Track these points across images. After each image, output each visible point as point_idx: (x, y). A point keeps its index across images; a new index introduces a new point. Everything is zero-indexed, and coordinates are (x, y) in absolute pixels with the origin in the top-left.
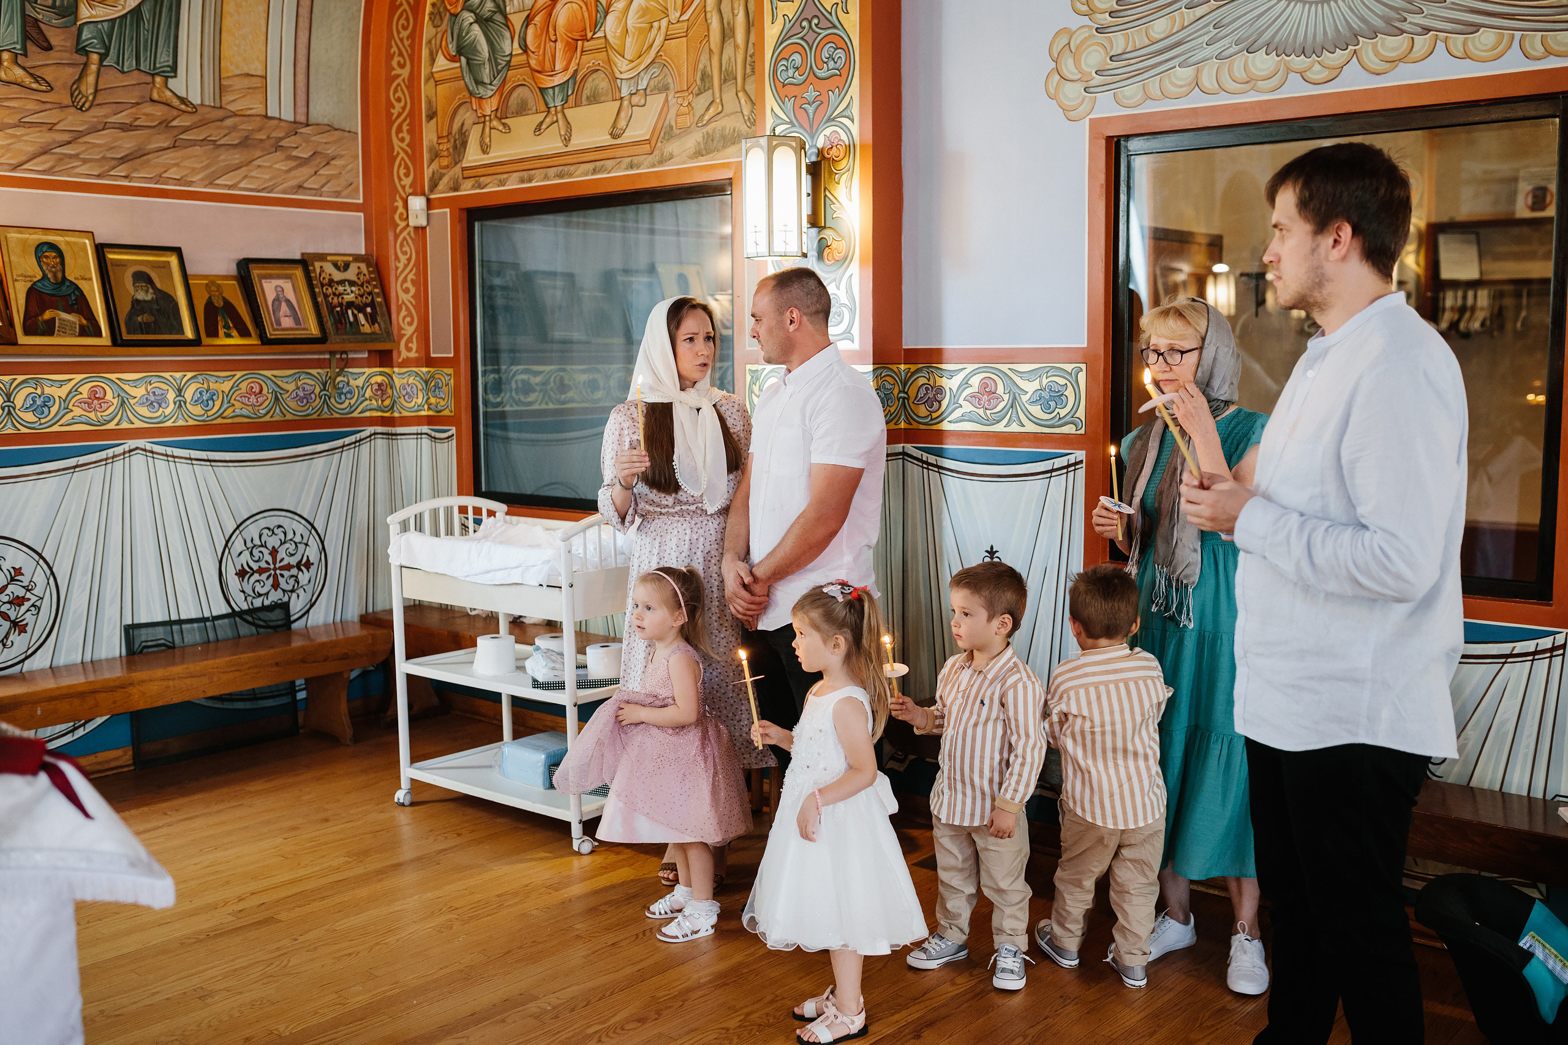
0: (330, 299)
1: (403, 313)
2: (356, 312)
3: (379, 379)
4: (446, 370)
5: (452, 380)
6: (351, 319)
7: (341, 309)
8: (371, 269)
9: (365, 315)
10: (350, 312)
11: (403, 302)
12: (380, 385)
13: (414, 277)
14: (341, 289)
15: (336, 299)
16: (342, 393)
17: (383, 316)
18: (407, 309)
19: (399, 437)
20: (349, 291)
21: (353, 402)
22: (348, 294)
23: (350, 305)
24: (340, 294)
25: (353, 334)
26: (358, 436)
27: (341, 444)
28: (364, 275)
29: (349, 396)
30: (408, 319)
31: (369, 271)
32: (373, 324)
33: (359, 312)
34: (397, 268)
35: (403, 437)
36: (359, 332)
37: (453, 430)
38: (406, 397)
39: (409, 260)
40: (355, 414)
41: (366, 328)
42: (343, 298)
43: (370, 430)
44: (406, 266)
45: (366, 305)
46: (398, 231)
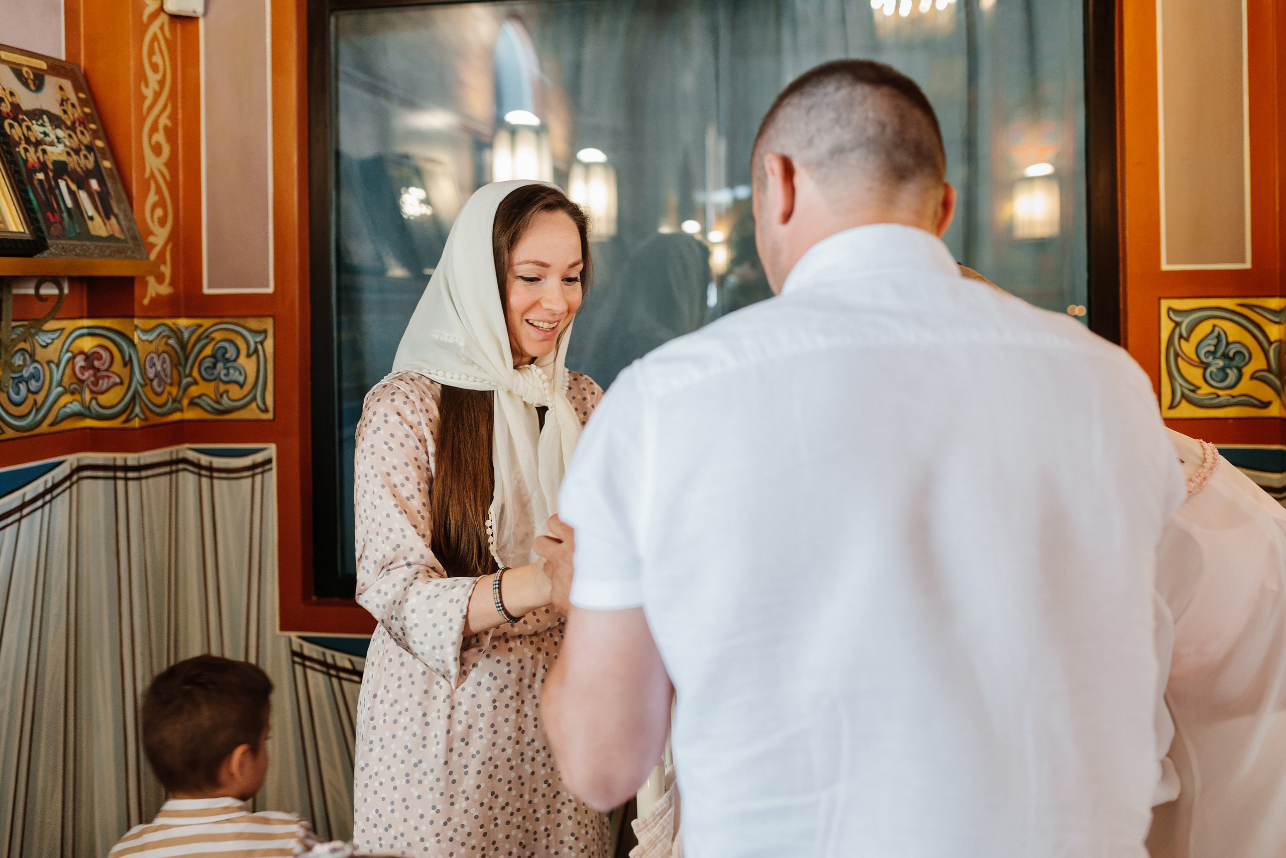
0: (21, 149)
1: (152, 198)
2: (74, 187)
3: (88, 344)
4: (253, 324)
5: (269, 344)
6: (70, 204)
7: (47, 175)
8: (82, 95)
9: (90, 194)
10: (62, 184)
11: (152, 175)
12: (89, 358)
13: (169, 123)
14: (37, 130)
15: (32, 149)
16: (21, 379)
17: (119, 201)
18: (159, 191)
19: (143, 474)
20: (52, 137)
21: (40, 398)
22: (52, 144)
23: (61, 169)
24: (38, 143)
25: (79, 237)
26: (49, 479)
27: (18, 503)
28: (73, 105)
29: (34, 385)
30: (159, 212)
31: (79, 99)
32: (109, 218)
33: (79, 188)
34: (143, 98)
35: (150, 472)
36: (86, 235)
37: (271, 450)
38: (155, 383)
39: (162, 83)
40: (44, 428)
41: (98, 227)
42: (44, 152)
43: (72, 460)
44: (157, 95)
45: (89, 174)
46: (145, 18)
